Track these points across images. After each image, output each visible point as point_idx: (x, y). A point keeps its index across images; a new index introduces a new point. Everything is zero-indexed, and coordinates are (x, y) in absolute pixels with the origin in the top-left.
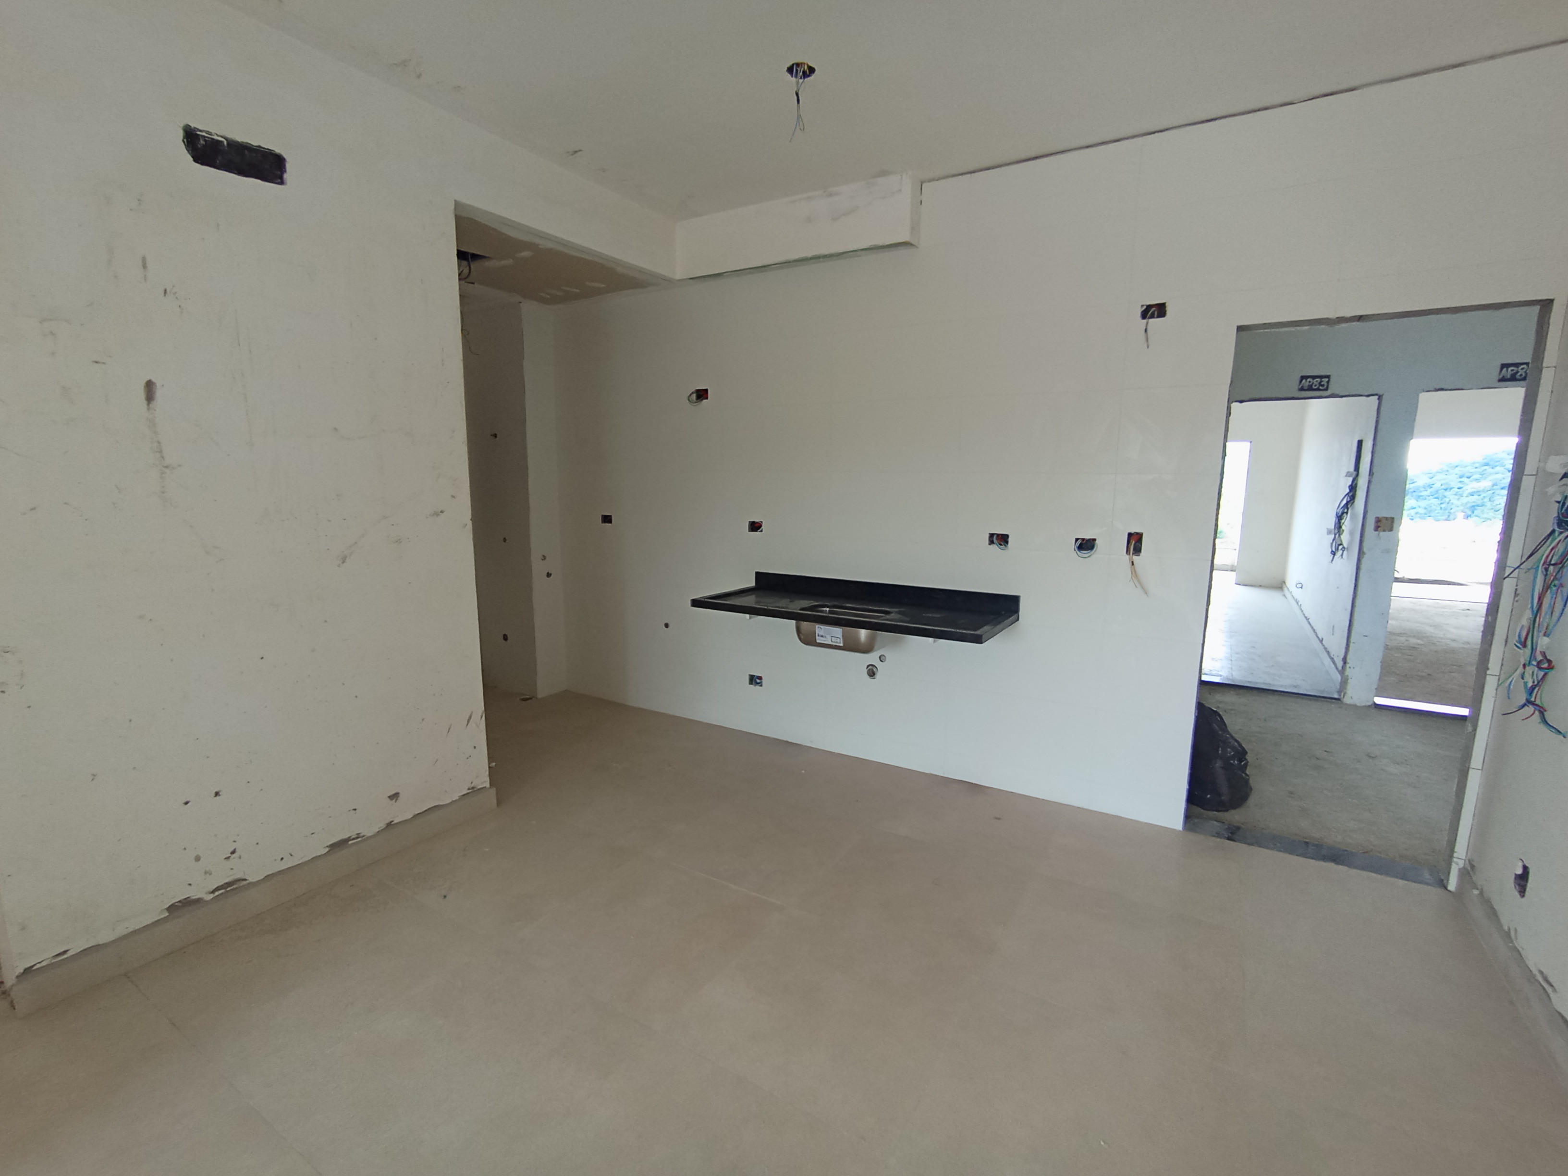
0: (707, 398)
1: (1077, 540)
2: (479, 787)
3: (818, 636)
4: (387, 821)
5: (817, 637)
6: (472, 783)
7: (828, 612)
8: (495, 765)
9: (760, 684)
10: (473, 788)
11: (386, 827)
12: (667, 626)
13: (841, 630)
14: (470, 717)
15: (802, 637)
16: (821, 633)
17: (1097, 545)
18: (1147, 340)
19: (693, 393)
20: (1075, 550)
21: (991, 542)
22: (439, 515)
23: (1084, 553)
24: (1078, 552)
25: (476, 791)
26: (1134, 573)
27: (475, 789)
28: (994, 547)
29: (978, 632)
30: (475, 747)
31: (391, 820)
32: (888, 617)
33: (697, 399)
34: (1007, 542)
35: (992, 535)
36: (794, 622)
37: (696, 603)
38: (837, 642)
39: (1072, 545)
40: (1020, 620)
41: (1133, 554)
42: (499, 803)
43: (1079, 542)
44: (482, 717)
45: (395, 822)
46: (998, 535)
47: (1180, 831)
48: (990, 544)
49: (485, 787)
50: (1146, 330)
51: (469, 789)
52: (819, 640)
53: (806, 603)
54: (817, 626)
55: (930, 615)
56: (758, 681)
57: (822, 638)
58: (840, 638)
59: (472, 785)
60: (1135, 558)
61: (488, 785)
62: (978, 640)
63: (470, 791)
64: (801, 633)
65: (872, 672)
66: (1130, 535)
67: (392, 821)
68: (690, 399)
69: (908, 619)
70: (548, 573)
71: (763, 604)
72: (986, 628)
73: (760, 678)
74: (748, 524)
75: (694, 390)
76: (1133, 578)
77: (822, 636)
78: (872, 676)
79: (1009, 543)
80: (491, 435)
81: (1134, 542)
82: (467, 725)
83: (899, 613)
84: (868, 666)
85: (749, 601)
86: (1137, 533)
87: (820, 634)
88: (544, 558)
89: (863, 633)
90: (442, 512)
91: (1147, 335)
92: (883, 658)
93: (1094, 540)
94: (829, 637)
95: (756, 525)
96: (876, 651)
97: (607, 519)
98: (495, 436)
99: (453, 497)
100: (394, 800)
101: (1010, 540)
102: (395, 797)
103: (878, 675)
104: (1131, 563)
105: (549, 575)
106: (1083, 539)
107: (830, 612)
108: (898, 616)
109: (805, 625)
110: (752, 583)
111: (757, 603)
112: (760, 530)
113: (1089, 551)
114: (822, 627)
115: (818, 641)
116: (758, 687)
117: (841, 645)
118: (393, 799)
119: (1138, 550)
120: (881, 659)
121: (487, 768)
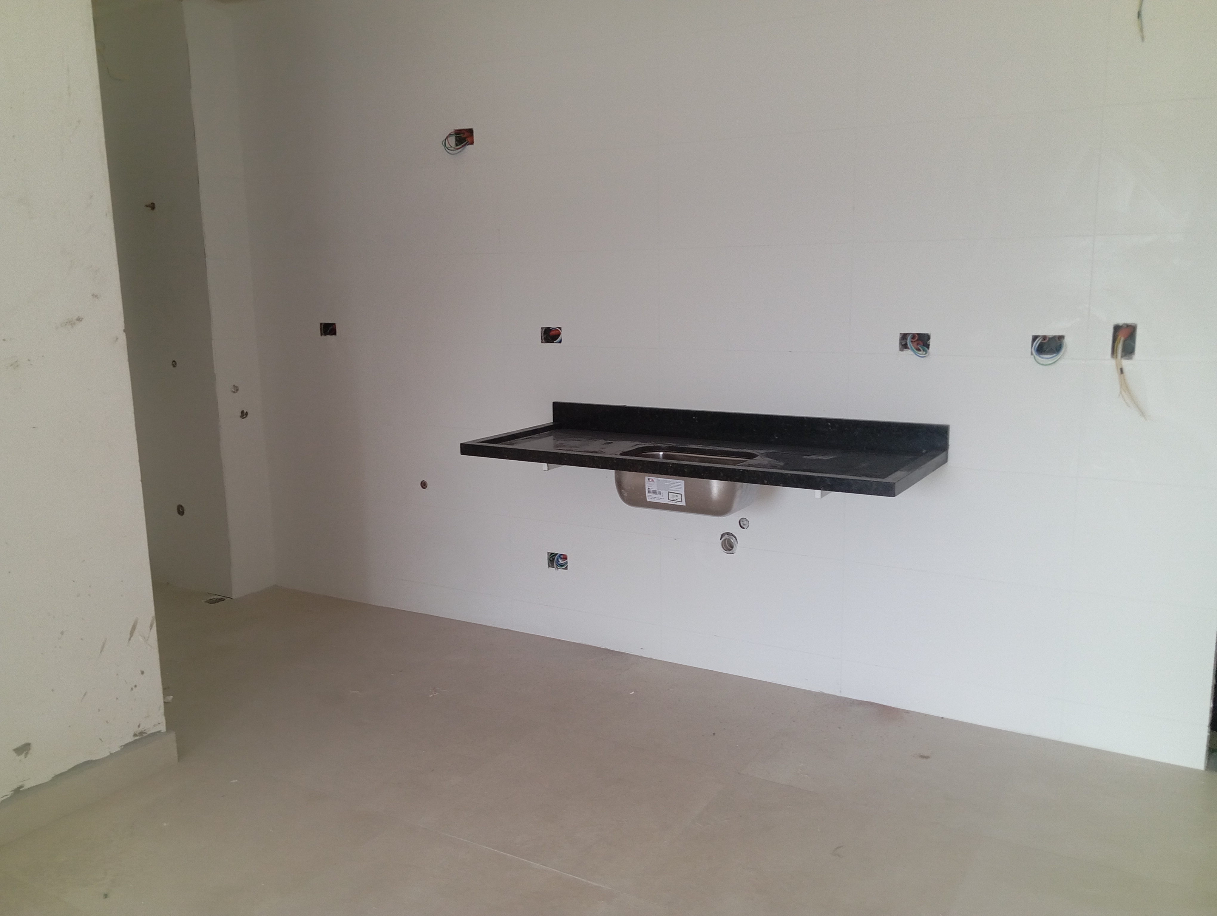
0: (472, 143)
1: (1035, 338)
2: (149, 733)
3: (649, 492)
4: (15, 786)
5: (647, 494)
6: (139, 726)
7: (661, 456)
8: (173, 699)
9: (564, 566)
10: (141, 733)
11: (13, 797)
12: (424, 485)
13: (683, 482)
14: (134, 628)
15: (626, 495)
16: (654, 487)
17: (1066, 345)
18: (1141, 29)
19: (450, 135)
20: (1032, 354)
21: (904, 346)
22: (74, 324)
23: (1046, 359)
24: (1037, 357)
25: (146, 737)
26: (1125, 386)
27: (145, 735)
28: (909, 353)
29: (889, 479)
30: (143, 673)
31: (20, 784)
32: (750, 461)
33: (457, 145)
34: (928, 346)
35: (904, 337)
36: (614, 471)
37: (468, 449)
38: (676, 501)
39: (1027, 345)
40: (949, 461)
41: (1122, 357)
42: (182, 754)
43: (1038, 342)
44: (151, 626)
45: (26, 787)
46: (914, 336)
47: (1200, 771)
48: (901, 350)
49: (160, 732)
50: (1139, 15)
51: (135, 735)
52: (650, 498)
53: (628, 445)
54: (647, 478)
55: (814, 457)
56: (561, 561)
57: (654, 495)
58: (681, 494)
59: (140, 729)
60: (1126, 363)
61: (163, 728)
62: (888, 491)
63: (137, 738)
64: (623, 488)
65: (728, 543)
66: (1117, 329)
67: (21, 787)
68: (447, 145)
69: (782, 464)
70: (242, 412)
71: (568, 449)
72: (899, 474)
73: (565, 557)
74: (540, 330)
75: (452, 131)
76: (1123, 392)
77: (655, 492)
78: (730, 550)
79: (931, 347)
80: (146, 206)
81: (1122, 339)
82: (130, 640)
83: (767, 455)
84: (722, 536)
85: (546, 444)
86: (1128, 326)
87: (651, 489)
88: (236, 389)
89: (716, 486)
90: (79, 319)
91: (1141, 22)
92: (745, 522)
93: (1061, 338)
94: (665, 493)
95: (552, 333)
96: (735, 512)
97: (328, 329)
98: (152, 206)
99: (95, 296)
100: (23, 755)
101: (932, 342)
102: (24, 749)
103: (738, 548)
104: (1119, 370)
105: (244, 415)
106: (1044, 337)
107: (665, 457)
108: (766, 461)
109: (629, 476)
110: (546, 418)
111: (556, 446)
112: (558, 340)
113: (1055, 355)
114: (655, 479)
115: (648, 500)
116: (561, 571)
117: (684, 504)
118: (21, 754)
119: (1129, 351)
120: (742, 524)
121: (162, 704)
